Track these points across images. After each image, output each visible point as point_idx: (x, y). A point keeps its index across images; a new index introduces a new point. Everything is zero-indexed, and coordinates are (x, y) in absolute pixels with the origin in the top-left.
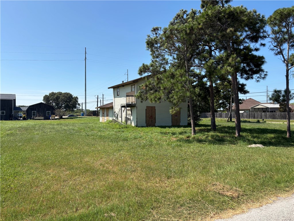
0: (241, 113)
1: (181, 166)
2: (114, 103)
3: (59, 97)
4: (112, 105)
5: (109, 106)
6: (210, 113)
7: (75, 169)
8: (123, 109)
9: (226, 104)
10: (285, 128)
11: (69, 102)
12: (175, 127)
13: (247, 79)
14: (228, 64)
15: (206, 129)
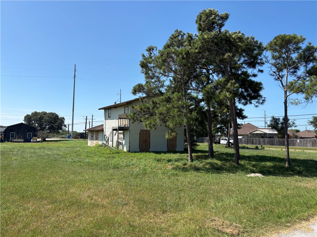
0: (239, 139)
1: (177, 199)
2: (104, 125)
3: (43, 117)
4: (102, 128)
5: (99, 129)
6: (208, 138)
7: (58, 203)
8: (115, 132)
9: (224, 129)
10: (284, 156)
11: (54, 123)
12: (171, 153)
13: (245, 104)
14: (227, 89)
15: (204, 155)
